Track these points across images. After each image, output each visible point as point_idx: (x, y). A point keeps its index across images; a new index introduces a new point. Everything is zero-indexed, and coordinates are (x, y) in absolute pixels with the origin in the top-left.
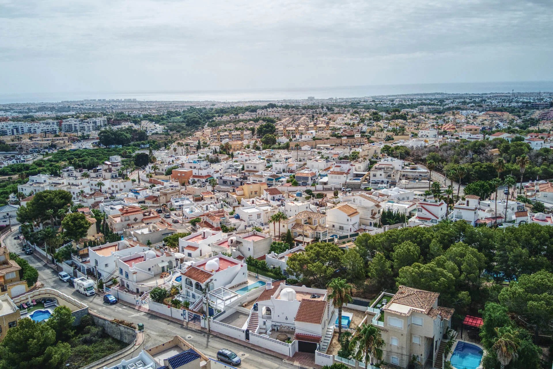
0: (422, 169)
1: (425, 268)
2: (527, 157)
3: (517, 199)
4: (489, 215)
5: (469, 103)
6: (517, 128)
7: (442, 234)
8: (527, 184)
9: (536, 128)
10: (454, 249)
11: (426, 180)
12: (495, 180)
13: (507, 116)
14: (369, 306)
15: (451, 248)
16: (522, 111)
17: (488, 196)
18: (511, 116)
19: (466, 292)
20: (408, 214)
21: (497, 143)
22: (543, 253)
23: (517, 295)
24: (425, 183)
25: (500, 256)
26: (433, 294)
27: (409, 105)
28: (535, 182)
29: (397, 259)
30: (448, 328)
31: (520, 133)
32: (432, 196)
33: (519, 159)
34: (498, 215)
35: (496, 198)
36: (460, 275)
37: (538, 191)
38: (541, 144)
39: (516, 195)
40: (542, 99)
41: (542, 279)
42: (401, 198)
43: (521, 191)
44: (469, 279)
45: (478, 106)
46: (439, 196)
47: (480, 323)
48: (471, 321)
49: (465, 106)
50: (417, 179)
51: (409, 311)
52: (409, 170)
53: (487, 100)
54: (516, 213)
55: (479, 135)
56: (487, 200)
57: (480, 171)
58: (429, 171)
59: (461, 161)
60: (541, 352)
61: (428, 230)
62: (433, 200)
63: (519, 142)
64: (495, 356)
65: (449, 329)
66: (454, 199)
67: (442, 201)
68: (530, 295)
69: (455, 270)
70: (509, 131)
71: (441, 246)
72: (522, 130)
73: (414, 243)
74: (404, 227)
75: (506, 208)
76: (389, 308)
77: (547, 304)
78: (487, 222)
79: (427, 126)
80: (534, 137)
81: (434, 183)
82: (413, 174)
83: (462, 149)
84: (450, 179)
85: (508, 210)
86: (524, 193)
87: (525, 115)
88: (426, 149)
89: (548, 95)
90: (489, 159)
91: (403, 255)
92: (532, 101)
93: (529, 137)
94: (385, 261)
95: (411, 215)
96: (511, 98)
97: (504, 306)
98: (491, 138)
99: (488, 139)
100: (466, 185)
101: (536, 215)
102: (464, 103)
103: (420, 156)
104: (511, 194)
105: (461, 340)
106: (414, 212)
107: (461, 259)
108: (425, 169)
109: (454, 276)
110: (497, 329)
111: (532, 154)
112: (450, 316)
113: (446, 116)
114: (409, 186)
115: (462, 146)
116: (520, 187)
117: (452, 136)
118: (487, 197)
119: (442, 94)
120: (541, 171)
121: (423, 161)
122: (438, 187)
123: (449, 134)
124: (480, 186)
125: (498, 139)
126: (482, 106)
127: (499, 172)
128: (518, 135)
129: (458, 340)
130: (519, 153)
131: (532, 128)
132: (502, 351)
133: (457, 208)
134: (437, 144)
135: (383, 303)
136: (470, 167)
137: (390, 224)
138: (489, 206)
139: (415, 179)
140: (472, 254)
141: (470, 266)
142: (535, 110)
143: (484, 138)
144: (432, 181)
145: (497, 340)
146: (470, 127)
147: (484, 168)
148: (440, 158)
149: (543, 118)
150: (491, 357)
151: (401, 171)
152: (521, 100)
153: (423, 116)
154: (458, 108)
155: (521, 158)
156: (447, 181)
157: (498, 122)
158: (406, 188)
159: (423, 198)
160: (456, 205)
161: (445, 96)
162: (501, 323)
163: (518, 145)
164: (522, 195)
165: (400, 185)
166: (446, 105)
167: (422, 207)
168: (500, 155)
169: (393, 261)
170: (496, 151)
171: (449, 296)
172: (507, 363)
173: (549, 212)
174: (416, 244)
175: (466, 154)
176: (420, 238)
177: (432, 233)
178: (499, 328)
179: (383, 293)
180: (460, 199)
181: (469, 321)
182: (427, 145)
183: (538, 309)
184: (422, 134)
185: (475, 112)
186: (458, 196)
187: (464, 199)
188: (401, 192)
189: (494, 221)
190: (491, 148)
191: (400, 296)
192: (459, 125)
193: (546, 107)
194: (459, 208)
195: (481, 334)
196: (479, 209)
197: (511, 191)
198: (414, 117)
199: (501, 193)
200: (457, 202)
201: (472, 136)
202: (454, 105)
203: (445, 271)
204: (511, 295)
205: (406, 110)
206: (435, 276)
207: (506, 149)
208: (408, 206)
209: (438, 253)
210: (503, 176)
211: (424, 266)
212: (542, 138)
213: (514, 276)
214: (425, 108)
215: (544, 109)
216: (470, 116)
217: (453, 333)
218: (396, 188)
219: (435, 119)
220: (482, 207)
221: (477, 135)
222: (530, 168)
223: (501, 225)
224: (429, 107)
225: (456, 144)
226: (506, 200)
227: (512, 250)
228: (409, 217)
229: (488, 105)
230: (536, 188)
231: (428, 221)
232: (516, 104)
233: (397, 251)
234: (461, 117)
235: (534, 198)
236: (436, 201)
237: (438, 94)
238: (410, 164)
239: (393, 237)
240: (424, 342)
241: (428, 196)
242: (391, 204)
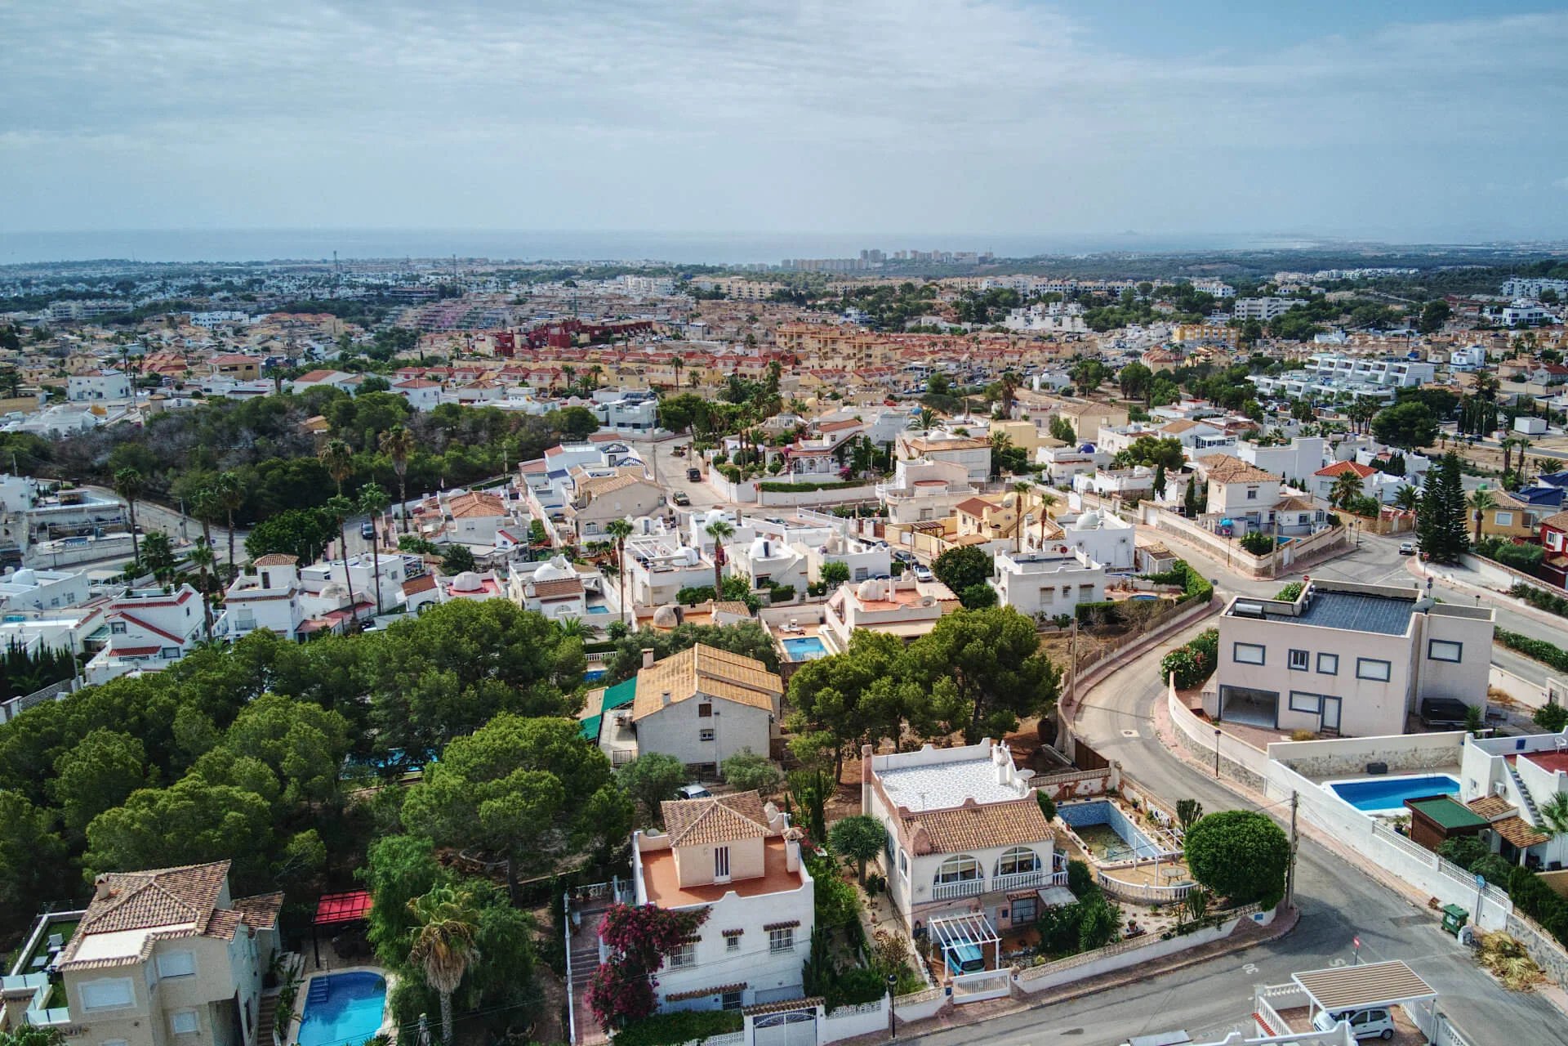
0: (100, 499)
1: (168, 798)
2: (406, 430)
3: (401, 548)
4: (333, 604)
5: (214, 290)
6: (363, 357)
7: (205, 682)
8: (419, 504)
9: (413, 355)
10: (251, 719)
11: (121, 531)
12: (333, 503)
13: (331, 324)
14: (8, 974)
15: (240, 718)
16: (371, 311)
17: (320, 553)
18: (342, 326)
19: (308, 832)
20: (79, 649)
21: (318, 400)
22: (492, 672)
23: (449, 796)
24: (120, 542)
25: (386, 705)
26: (209, 869)
27: (17, 299)
28: (439, 495)
29: (73, 795)
30: (274, 951)
31: (376, 368)
32: (151, 576)
33: (386, 437)
34: (356, 600)
35: (343, 553)
36: (283, 790)
37: (449, 518)
38: (436, 393)
39: (395, 537)
40: (417, 277)
41: (503, 738)
42: (46, 601)
43: (405, 524)
44: (309, 794)
45: (243, 298)
46: (172, 572)
47: (366, 906)
48: (336, 908)
49: (204, 299)
50: (90, 533)
51: (145, 944)
52: (58, 508)
53: (267, 282)
54: (404, 585)
55: (263, 382)
56: (319, 562)
57: (285, 483)
58: (125, 503)
59: (221, 462)
60: (533, 924)
61: (156, 681)
62: (157, 589)
63: (377, 394)
64: (420, 979)
65: (278, 956)
66: (222, 577)
67: (187, 587)
68: (480, 787)
69: (265, 778)
70: (346, 364)
71: (211, 721)
72: (379, 361)
73: (121, 732)
74: (75, 691)
75: (377, 576)
76: (77, 958)
77: (526, 798)
78: (331, 624)
79: (93, 363)
80: (412, 377)
81: (149, 537)
82: (76, 518)
83: (218, 424)
84: (200, 517)
85: (381, 579)
86: (416, 529)
87: (378, 321)
88: (104, 435)
89: (429, 266)
90: (306, 446)
91: (91, 777)
92: (391, 283)
93: (400, 378)
94: (31, 816)
95: (91, 649)
96: (333, 275)
97: (420, 836)
98: (300, 387)
99: (289, 391)
100: (250, 528)
101: (456, 580)
102: (199, 289)
103: (87, 460)
104: (381, 535)
105: (318, 974)
106: (100, 638)
107: (278, 743)
108: (110, 497)
109: (265, 797)
110: (414, 903)
111: (417, 422)
112: (273, 916)
113: (149, 330)
114: (69, 557)
115: (218, 417)
116: (401, 514)
117: (179, 388)
118: (317, 556)
119: (121, 263)
120: (448, 466)
121: (100, 476)
122: (167, 549)
123: (168, 384)
124: (294, 527)
125: (318, 388)
126: (254, 299)
127: (338, 478)
128: (372, 376)
129: (309, 977)
130: (382, 422)
131: (403, 356)
132: (437, 957)
133: (236, 600)
134: (137, 418)
135: (53, 949)
136: (254, 475)
137: (23, 693)
138: (328, 578)
139: (82, 533)
140: (307, 720)
141: (306, 757)
142: (403, 307)
143: (279, 387)
144: (140, 532)
145: (418, 933)
146: (230, 360)
147: (296, 473)
148: (155, 458)
149: (428, 325)
150: (411, 984)
151: (29, 515)
152: (362, 280)
153: (72, 334)
154: (181, 307)
155: (392, 436)
156: (189, 525)
157: (310, 342)
158: (56, 567)
159: (123, 588)
160: (231, 592)
161: (135, 272)
162: (421, 885)
163: (376, 402)
164: (411, 533)
165: (37, 558)
166: (142, 295)
167: (124, 615)
168: (333, 433)
169: (60, 805)
170: (319, 424)
171: (261, 858)
172: (455, 985)
173: (485, 569)
174: (127, 734)
175: (235, 438)
176: (137, 712)
177: (173, 688)
178: (418, 900)
179: (45, 917)
180: (242, 573)
181: (332, 911)
182: (102, 421)
183: (506, 816)
184: (80, 389)
185: (238, 315)
186: (231, 565)
187: (251, 571)
188: (45, 583)
189: (348, 617)
190: (304, 414)
191: (106, 907)
192: (195, 355)
193: (431, 299)
194: (243, 600)
195: (372, 935)
196: (302, 592)
197: (380, 527)
198: (41, 336)
199: (353, 535)
200: (230, 582)
201: (242, 386)
202: (168, 296)
203: (235, 791)
204: (434, 802)
205: (13, 315)
206: (206, 812)
207: (347, 414)
208: (76, 622)
209: (203, 743)
210: (351, 489)
211: (168, 792)
212: (436, 379)
213: (429, 752)
214: (74, 307)
215: (425, 302)
216: (223, 328)
217: (294, 959)
218: (22, 571)
219: (115, 340)
220: (308, 584)
221: (256, 382)
222: (418, 460)
223: (371, 624)
224: (89, 303)
225: (197, 412)
226: (372, 555)
227: (415, 684)
228: (87, 657)
229: (271, 296)
230: (445, 510)
231: (151, 656)
232: (349, 292)
233: (67, 770)
234: (199, 331)
235: (442, 537)
236: (167, 591)
237: (110, 263)
238: (56, 488)
239: (44, 729)
240: (207, 1020)
241: (136, 582)
242: (15, 625)
